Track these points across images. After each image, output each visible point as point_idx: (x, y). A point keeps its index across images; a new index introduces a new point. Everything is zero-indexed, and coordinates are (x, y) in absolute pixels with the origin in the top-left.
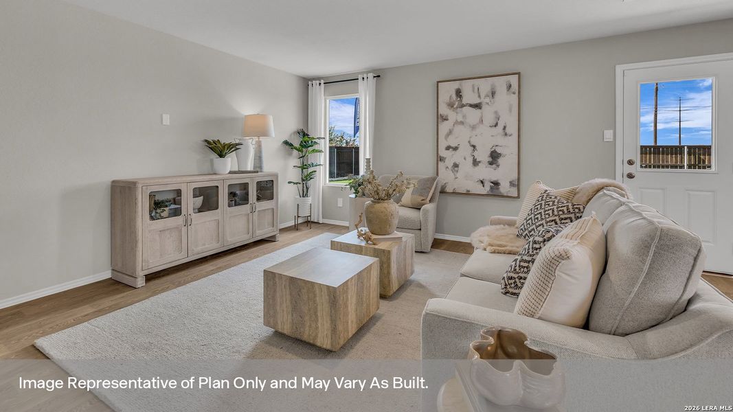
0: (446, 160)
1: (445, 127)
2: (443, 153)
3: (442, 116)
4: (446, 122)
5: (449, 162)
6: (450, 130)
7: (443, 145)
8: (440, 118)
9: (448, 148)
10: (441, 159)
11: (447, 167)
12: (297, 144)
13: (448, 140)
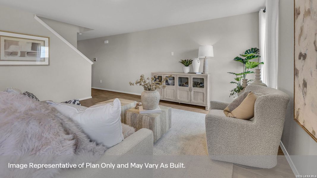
0: (299, 75)
9: (300, 56)
11: (300, 85)
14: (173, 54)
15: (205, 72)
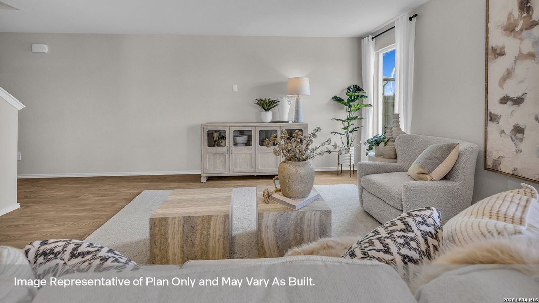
0: (501, 121)
1: (498, 67)
2: (496, 108)
3: (494, 50)
4: (501, 59)
5: (506, 124)
6: (508, 70)
7: (496, 94)
8: (492, 53)
9: (504, 100)
10: (490, 117)
11: (503, 132)
12: (346, 98)
13: (504, 87)
14: (236, 88)
15: (300, 119)
